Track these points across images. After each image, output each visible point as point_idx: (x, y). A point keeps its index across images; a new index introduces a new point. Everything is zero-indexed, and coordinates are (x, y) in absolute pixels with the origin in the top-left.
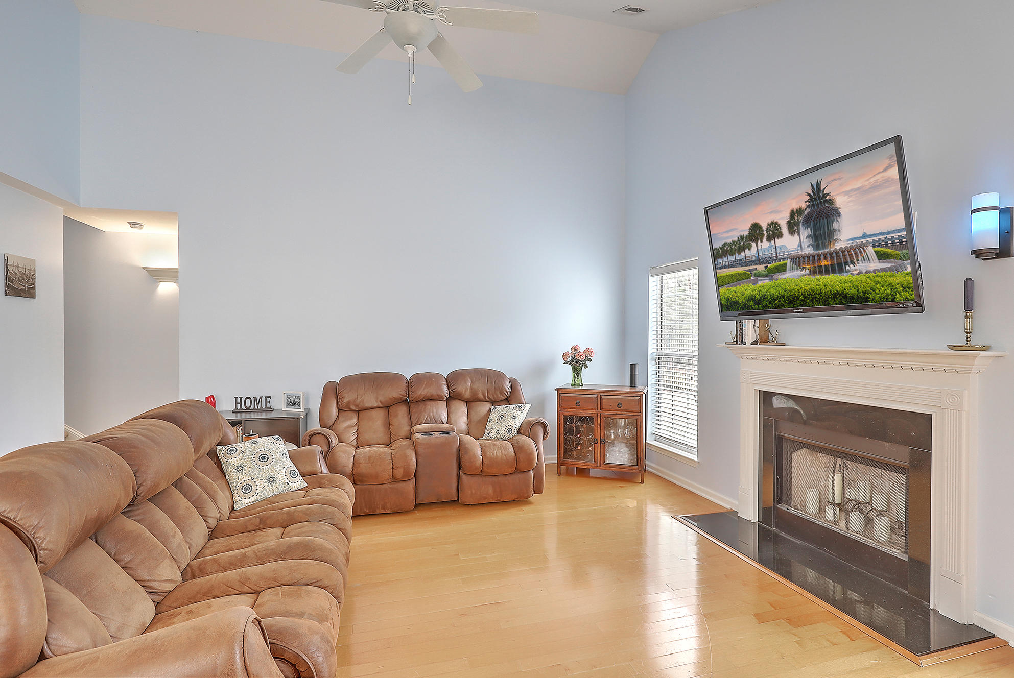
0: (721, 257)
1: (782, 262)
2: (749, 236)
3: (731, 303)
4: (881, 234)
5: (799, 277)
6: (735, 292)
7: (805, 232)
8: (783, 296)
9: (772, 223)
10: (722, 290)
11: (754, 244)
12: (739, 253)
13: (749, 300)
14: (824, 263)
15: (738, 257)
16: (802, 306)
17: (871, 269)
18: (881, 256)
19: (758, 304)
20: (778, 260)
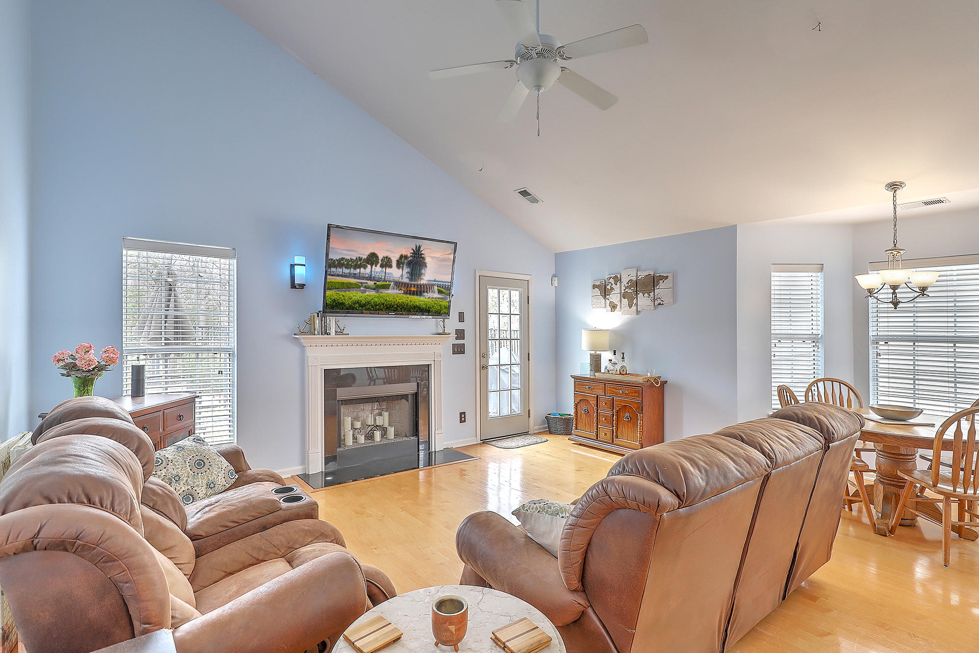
0: (335, 267)
1: (388, 283)
2: (367, 260)
3: (336, 304)
4: (442, 282)
5: (397, 294)
6: (343, 296)
7: (406, 270)
8: (383, 304)
9: (387, 257)
10: (328, 293)
11: (369, 266)
12: (355, 269)
13: (355, 303)
14: (413, 289)
15: (352, 271)
16: (394, 311)
17: (434, 297)
18: (440, 292)
19: (362, 307)
20: (385, 280)
